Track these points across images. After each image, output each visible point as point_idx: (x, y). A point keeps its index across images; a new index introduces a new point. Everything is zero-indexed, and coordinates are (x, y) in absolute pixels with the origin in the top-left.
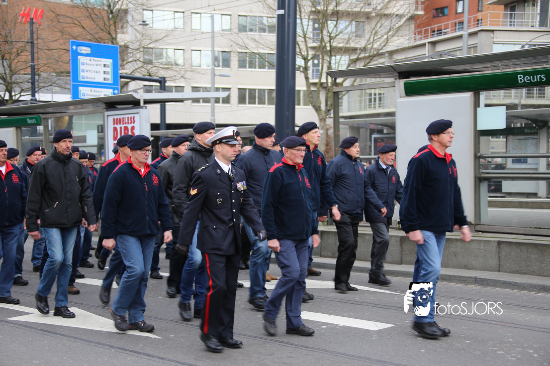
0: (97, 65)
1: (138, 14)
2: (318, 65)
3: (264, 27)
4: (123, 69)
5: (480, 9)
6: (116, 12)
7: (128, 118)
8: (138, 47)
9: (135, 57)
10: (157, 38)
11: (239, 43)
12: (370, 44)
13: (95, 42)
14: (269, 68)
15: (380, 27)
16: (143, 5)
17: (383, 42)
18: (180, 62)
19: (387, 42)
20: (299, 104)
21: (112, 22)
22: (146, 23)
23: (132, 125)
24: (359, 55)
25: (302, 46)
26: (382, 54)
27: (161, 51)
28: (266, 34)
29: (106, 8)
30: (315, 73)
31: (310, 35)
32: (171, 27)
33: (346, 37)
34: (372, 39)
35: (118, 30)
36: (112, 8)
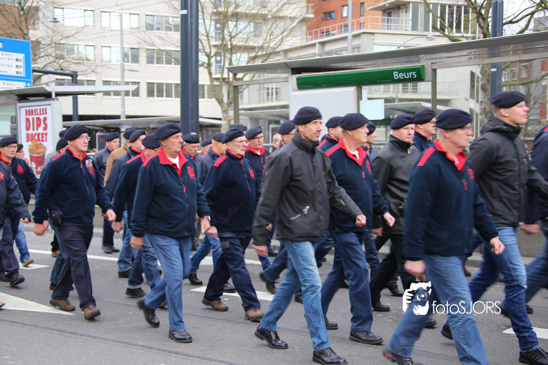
0: (9, 59)
1: (49, 11)
2: (220, 62)
3: (170, 26)
4: (36, 63)
5: (362, 14)
6: (27, 9)
7: (40, 109)
8: (49, 43)
9: (47, 52)
10: (68, 35)
11: (147, 41)
12: (266, 43)
13: (7, 37)
14: (175, 64)
15: (275, 28)
16: (53, 3)
17: (279, 41)
18: (91, 57)
19: (282, 42)
20: (203, 97)
21: (23, 19)
22: (57, 20)
23: (44, 116)
24: (257, 53)
25: (206, 44)
26: (278, 53)
27: (73, 46)
28: (172, 32)
29: (17, 5)
30: (218, 69)
31: (212, 33)
32: (82, 24)
33: (245, 36)
34: (268, 39)
35: (29, 27)
36: (23, 5)
